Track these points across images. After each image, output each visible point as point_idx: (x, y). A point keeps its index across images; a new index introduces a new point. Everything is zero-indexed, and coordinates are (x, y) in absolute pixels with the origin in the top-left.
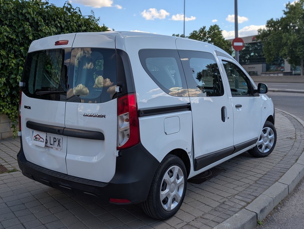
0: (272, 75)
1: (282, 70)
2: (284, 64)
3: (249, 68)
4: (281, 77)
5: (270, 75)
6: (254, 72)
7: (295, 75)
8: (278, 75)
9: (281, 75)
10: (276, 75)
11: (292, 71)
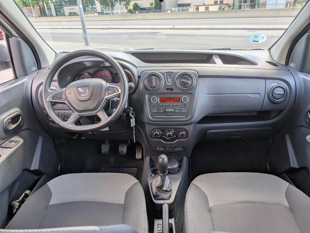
0: (90, 15)
1: (95, 10)
2: (95, 5)
3: (70, 9)
4: (96, 16)
5: (88, 15)
6: (74, 12)
7: (106, 14)
8: (94, 15)
9: (96, 14)
10: (93, 15)
11: (102, 11)
